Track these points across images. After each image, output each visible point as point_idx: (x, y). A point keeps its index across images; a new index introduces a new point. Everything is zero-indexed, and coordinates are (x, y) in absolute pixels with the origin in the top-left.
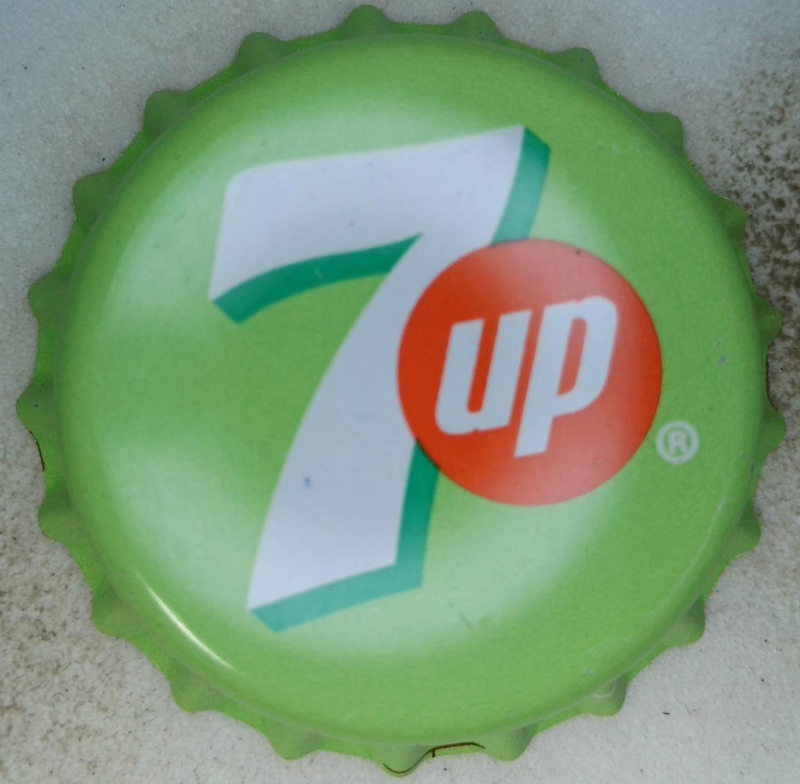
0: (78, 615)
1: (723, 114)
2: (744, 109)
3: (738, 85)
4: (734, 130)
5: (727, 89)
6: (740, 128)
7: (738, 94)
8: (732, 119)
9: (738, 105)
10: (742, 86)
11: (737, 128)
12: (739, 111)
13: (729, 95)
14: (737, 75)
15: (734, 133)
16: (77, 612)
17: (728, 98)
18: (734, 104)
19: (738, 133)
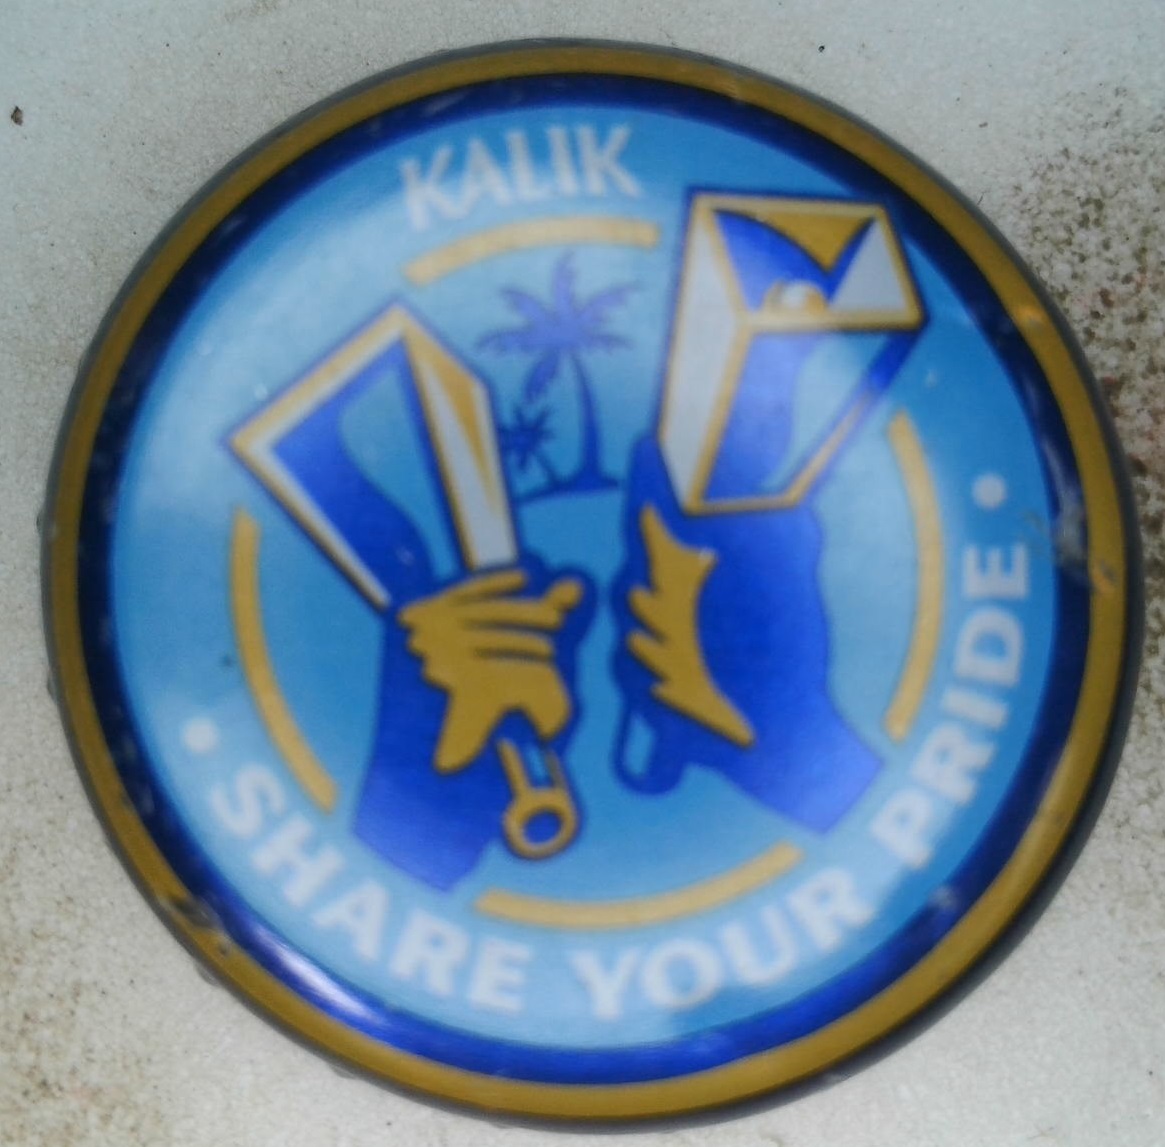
0: (92, 1056)
1: (1011, 218)
2: (1042, 208)
3: (1030, 173)
4: (1030, 240)
5: (1013, 180)
6: (1039, 236)
7: (1030, 186)
8: (1024, 224)
9: (1033, 201)
10: (1035, 174)
11: (1035, 239)
12: (1035, 211)
13: (1018, 188)
14: (1027, 159)
15: (1031, 245)
16: (90, 1051)
17: (1017, 194)
18: (1025, 202)
19: (1037, 245)
